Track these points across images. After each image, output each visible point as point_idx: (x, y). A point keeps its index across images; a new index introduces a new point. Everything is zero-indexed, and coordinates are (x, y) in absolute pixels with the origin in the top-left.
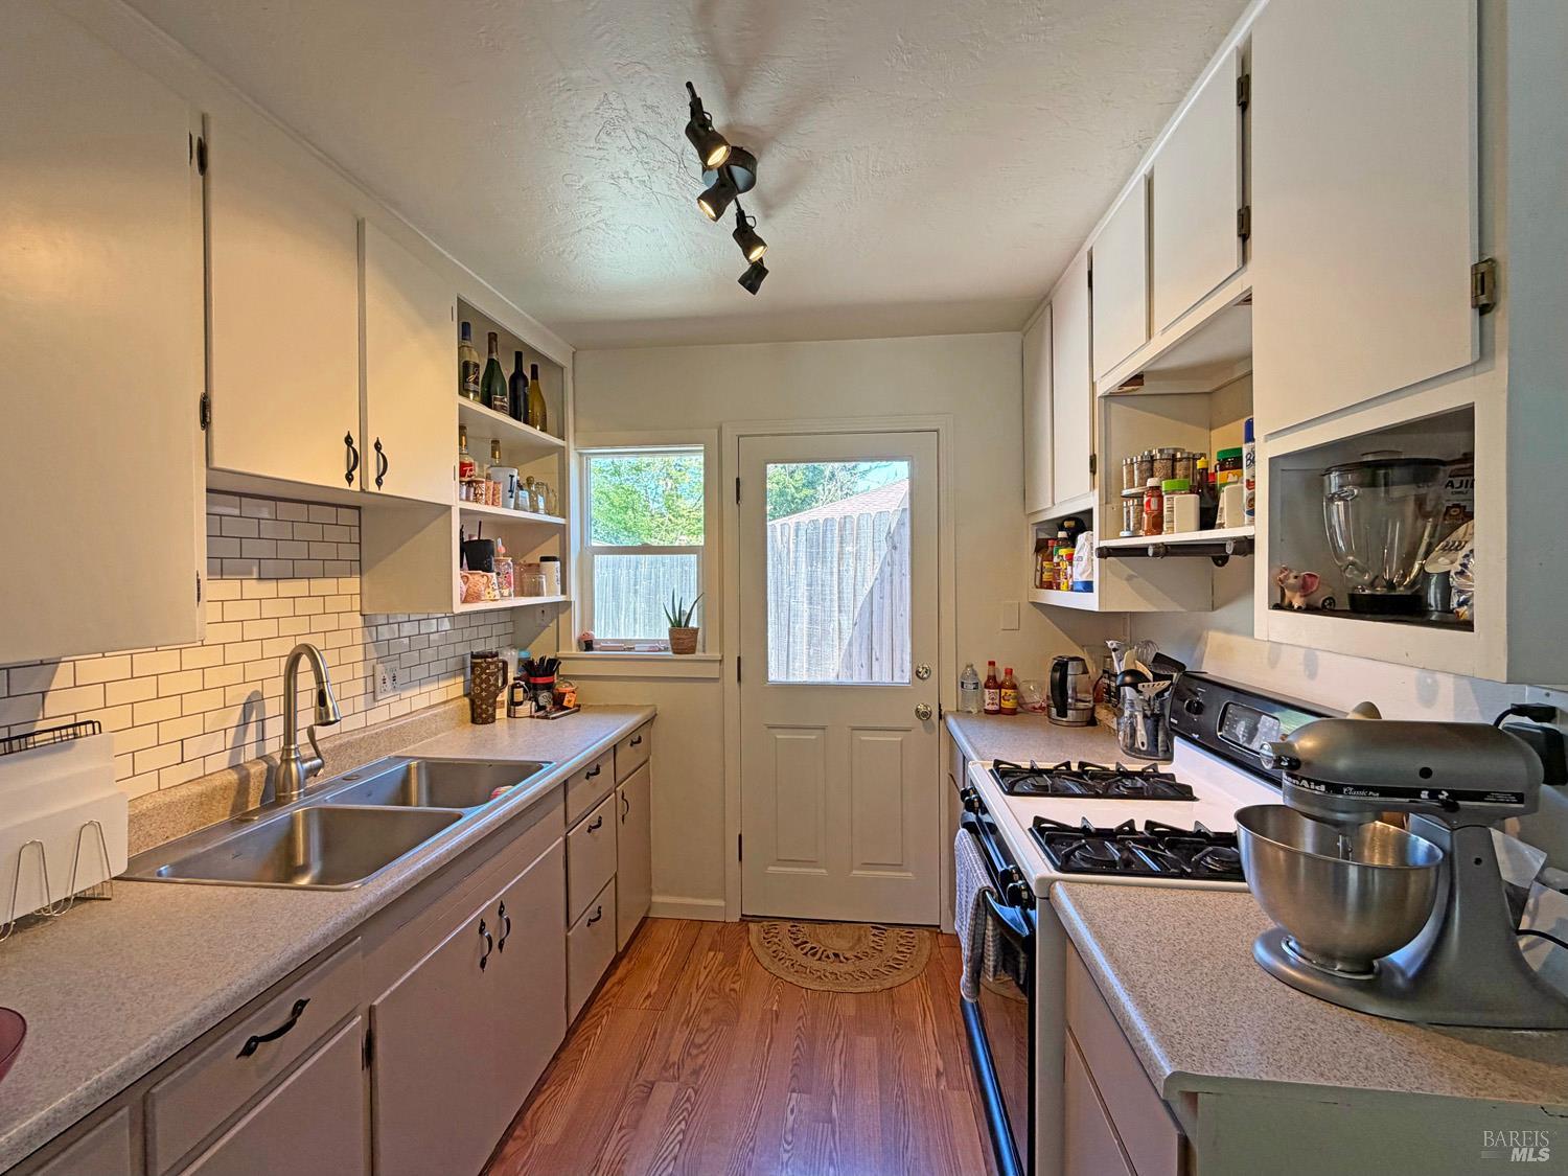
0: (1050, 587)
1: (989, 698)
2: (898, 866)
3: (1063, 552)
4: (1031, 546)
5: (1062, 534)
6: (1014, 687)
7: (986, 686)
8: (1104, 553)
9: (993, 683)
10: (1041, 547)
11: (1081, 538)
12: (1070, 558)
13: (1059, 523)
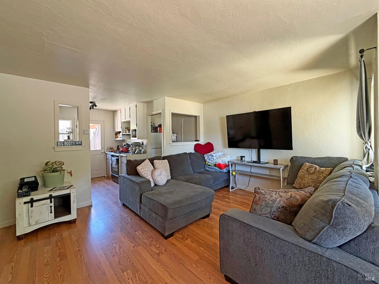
0: (117, 138)
1: (110, 150)
2: (100, 170)
3: (118, 135)
4: (115, 134)
5: (118, 133)
6: (113, 149)
7: (110, 149)
8: (122, 135)
9: (110, 148)
10: (116, 134)
11: (120, 133)
12: (119, 135)
13: (118, 132)
